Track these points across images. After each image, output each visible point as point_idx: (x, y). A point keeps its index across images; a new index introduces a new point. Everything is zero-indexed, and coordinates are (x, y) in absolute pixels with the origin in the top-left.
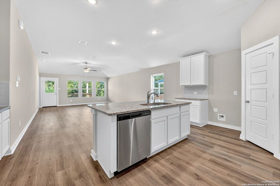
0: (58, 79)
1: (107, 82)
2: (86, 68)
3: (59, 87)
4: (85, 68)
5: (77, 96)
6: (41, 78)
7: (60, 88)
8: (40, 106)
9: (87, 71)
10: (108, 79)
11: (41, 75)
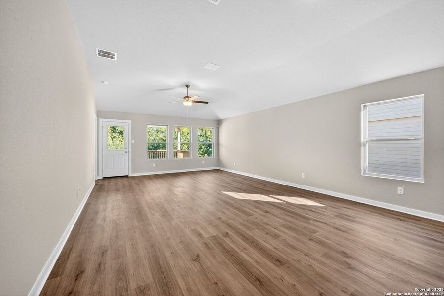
0: (130, 122)
1: (218, 128)
2: (188, 97)
3: (132, 139)
4: (185, 97)
5: (163, 155)
6: (100, 119)
7: (133, 141)
8: (98, 175)
9: (188, 103)
10: (219, 122)
11: (100, 114)
